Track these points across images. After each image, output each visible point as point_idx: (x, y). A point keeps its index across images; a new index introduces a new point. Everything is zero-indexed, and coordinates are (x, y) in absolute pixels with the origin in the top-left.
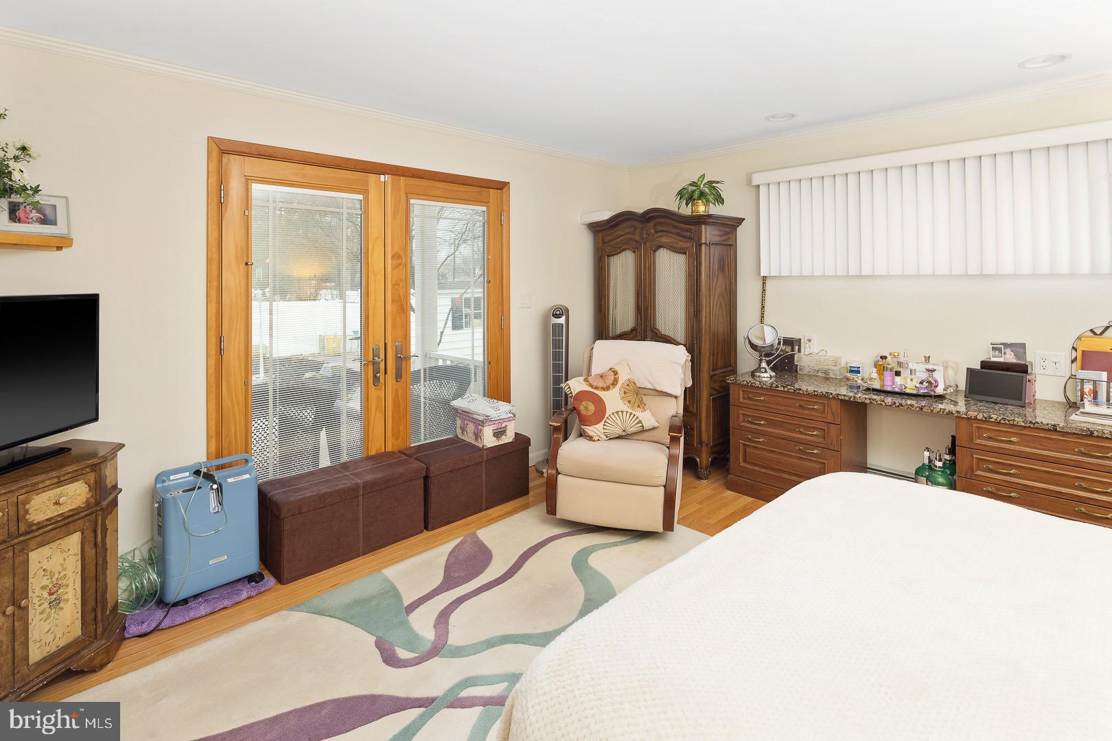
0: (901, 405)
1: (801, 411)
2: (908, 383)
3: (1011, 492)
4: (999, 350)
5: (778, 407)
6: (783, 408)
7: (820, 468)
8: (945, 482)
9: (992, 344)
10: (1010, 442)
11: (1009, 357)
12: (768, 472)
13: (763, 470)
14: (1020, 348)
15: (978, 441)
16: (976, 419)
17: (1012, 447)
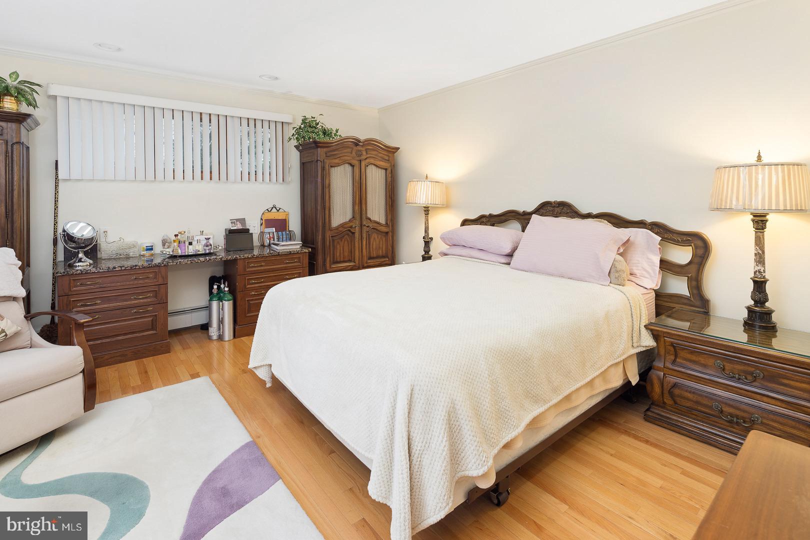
0: (210, 260)
1: (136, 282)
2: (199, 248)
3: (261, 291)
4: (234, 223)
5: (113, 285)
6: (119, 284)
7: (152, 320)
8: (231, 298)
9: (231, 220)
10: (261, 266)
11: (239, 226)
12: (104, 341)
13: (99, 342)
14: (243, 221)
15: (248, 270)
16: (248, 258)
17: (262, 268)
